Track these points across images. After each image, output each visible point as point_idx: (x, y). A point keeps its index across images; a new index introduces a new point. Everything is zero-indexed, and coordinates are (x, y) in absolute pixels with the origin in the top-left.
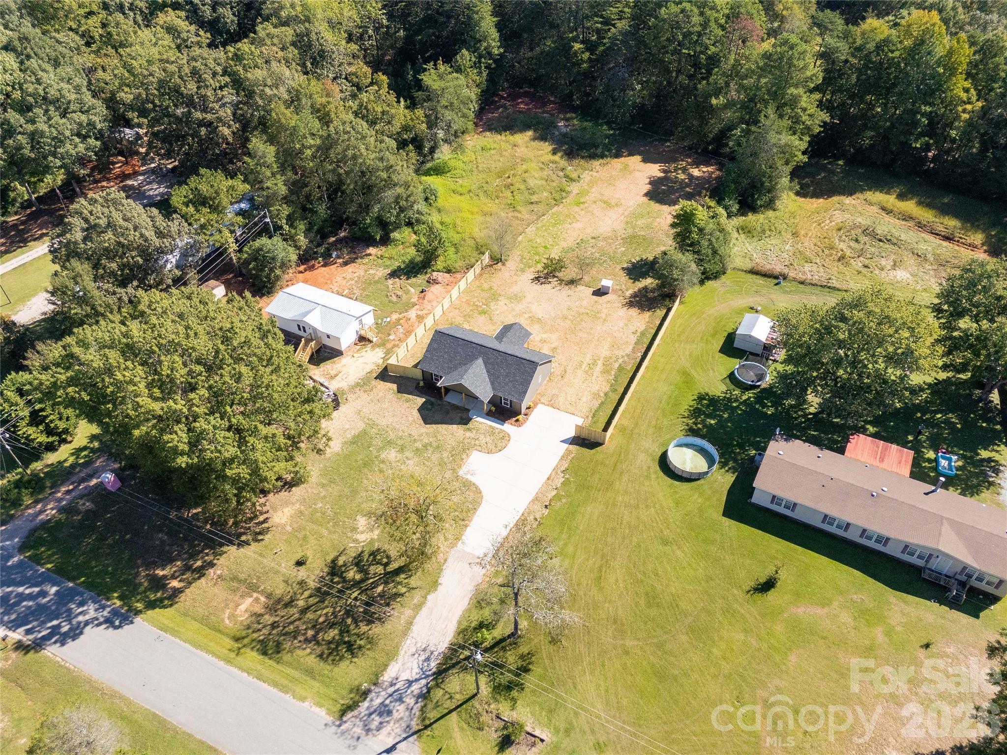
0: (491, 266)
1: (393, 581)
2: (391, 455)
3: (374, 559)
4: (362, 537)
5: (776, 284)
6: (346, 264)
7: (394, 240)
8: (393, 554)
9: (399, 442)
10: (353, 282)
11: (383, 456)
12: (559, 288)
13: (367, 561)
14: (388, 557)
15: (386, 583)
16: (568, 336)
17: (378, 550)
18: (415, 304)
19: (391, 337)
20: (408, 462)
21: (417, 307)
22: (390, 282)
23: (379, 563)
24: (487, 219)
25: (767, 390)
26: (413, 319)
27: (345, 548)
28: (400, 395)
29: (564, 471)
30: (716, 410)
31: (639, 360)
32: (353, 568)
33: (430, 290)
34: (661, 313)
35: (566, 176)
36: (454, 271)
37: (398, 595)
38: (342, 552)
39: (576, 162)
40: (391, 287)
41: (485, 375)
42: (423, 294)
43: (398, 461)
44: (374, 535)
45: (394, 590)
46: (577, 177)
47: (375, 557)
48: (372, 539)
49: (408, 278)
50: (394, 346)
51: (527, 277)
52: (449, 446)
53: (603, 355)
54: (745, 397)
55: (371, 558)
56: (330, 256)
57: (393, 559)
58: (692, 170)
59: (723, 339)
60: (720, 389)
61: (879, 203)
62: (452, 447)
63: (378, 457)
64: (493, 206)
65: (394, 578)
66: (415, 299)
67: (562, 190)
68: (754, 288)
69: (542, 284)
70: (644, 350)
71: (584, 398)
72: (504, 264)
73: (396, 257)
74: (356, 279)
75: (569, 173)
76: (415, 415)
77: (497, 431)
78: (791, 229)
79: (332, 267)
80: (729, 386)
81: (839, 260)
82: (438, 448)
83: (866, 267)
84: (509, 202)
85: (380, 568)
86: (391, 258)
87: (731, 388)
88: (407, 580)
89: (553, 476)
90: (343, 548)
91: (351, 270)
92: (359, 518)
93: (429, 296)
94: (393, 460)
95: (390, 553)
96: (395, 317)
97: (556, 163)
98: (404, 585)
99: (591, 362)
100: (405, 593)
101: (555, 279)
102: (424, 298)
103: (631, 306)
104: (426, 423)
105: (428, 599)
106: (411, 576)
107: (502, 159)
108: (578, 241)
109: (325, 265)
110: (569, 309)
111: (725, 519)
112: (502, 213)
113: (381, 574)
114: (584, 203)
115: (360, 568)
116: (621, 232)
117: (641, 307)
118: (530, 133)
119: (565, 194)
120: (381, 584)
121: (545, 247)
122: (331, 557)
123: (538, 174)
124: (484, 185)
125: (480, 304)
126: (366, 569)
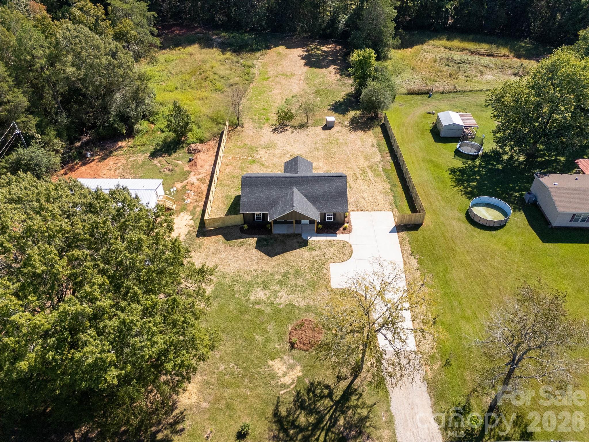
0: (233, 130)
1: (348, 408)
2: (260, 294)
3: (315, 395)
4: (287, 380)
5: (429, 97)
6: (104, 158)
7: (138, 131)
8: (331, 381)
9: (259, 281)
10: (121, 170)
11: (252, 298)
12: (296, 132)
13: (310, 399)
14: (327, 387)
15: (343, 412)
16: (330, 161)
17: (312, 384)
18: (189, 172)
19: (188, 201)
20: (280, 294)
21: (193, 173)
22: (155, 161)
23: (322, 397)
24: (206, 101)
25: (485, 156)
26: (196, 183)
27: (278, 398)
28: (231, 242)
29: (411, 254)
30: (469, 176)
31: (391, 161)
32: (300, 413)
33: (196, 158)
34: (378, 129)
35: (243, 65)
36: (206, 140)
37: (363, 420)
38: (278, 402)
39: (244, 55)
40: (159, 164)
41: (305, 199)
42: (192, 163)
43: (270, 297)
44: (298, 372)
45: (356, 416)
46: (252, 65)
47: (314, 392)
48: (298, 377)
49: (170, 155)
50: (195, 207)
51: (267, 130)
52: (306, 268)
53: (365, 165)
54: (477, 163)
55: (311, 395)
56: (85, 156)
57: (332, 387)
58: (322, 48)
59: (430, 134)
60: (458, 163)
61: (442, 45)
62: (309, 268)
63: (248, 301)
64: (203, 93)
65: (347, 405)
66: (187, 168)
67: (248, 73)
68: (419, 102)
69: (281, 132)
70: (389, 154)
71: (379, 197)
72: (242, 127)
73: (148, 143)
74: (122, 167)
75: (244, 63)
76: (258, 254)
77: (335, 242)
78: (409, 67)
79: (92, 164)
80: (461, 159)
81: (450, 76)
82: (297, 273)
83: (467, 77)
84: (213, 88)
85: (327, 401)
86: (143, 145)
87: (465, 160)
88: (361, 400)
89: (407, 261)
90: (276, 399)
91: (111, 163)
92: (270, 363)
93: (199, 162)
94: (264, 298)
95: (326, 382)
96: (179, 185)
97: (230, 59)
98: (362, 407)
99: (361, 172)
100: (368, 415)
101: (289, 127)
102: (195, 164)
103: (355, 130)
104: (271, 256)
105: (392, 411)
106: (361, 395)
107: (187, 64)
108: (284, 101)
109: (84, 164)
110: (315, 143)
111: (547, 245)
112: (214, 95)
113: (332, 407)
114: (269, 78)
115: (307, 409)
116: (309, 90)
117: (362, 129)
118: (196, 46)
119: (251, 76)
120: (339, 415)
121: (264, 109)
122: (270, 412)
123: (222, 68)
124: (185, 82)
125: (245, 157)
126: (314, 408)
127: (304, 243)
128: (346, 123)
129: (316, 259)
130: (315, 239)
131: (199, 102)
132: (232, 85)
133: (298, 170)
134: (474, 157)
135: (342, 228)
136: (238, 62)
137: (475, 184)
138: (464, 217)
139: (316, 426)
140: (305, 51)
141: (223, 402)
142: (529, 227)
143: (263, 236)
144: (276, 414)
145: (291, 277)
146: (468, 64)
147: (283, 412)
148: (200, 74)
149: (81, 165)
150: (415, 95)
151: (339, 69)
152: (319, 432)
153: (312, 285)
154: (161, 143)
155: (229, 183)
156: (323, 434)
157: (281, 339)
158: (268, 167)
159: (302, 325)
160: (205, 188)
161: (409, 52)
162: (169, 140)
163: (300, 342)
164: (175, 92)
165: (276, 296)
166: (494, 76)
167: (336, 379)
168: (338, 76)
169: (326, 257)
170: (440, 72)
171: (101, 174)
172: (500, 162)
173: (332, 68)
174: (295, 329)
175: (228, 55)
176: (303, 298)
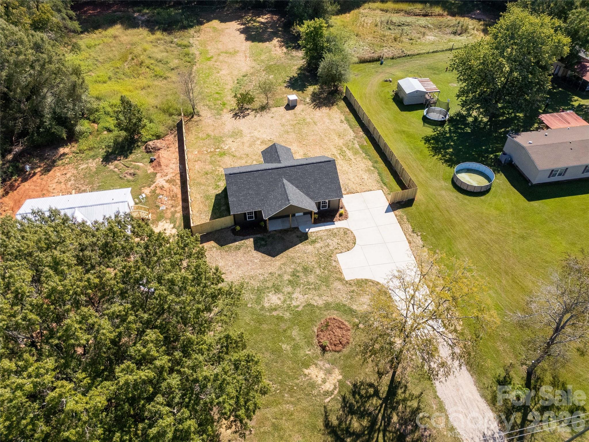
0: (190, 120)
1: (398, 403)
2: (274, 299)
3: (361, 397)
4: (328, 386)
5: (381, 64)
6: (47, 170)
7: (81, 133)
8: (373, 379)
9: (269, 284)
10: (72, 182)
11: (267, 305)
12: (258, 115)
13: (357, 402)
14: (371, 385)
15: (394, 409)
16: (304, 143)
17: (355, 385)
18: (155, 174)
19: (163, 207)
20: (294, 296)
21: (158, 175)
22: (111, 166)
23: (369, 397)
24: (150, 90)
25: (451, 120)
26: (167, 185)
27: (325, 407)
28: (226, 247)
29: (413, 231)
30: (444, 143)
31: (365, 136)
32: (352, 418)
33: (159, 157)
34: (342, 104)
35: (180, 46)
36: (162, 135)
37: (416, 411)
38: (326, 412)
39: (178, 34)
40: (116, 170)
41: (298, 191)
42: (155, 163)
43: (285, 301)
44: (337, 376)
45: (408, 410)
46: (188, 44)
47: (359, 394)
48: (339, 381)
49: (126, 157)
50: (173, 214)
51: (227, 117)
52: (313, 263)
53: (341, 144)
54: (447, 129)
55: (357, 397)
56: (23, 170)
57: (376, 384)
58: (258, 19)
59: (394, 103)
60: (429, 131)
61: (377, 8)
62: (317, 263)
63: (263, 308)
64: (142, 82)
65: (395, 400)
66: (150, 170)
67: (187, 54)
68: (373, 70)
69: (244, 117)
70: (360, 129)
71: (364, 177)
72: (199, 115)
73: (96, 146)
74: (73, 178)
75: (180, 43)
76: (258, 256)
77: (335, 231)
78: (352, 34)
79: (35, 178)
80: (431, 126)
81: (395, 41)
82: (305, 270)
83: (411, 39)
84: (153, 75)
85: (375, 400)
86: (91, 149)
87: (434, 127)
88: (407, 392)
89: (411, 239)
90: (322, 409)
91: (58, 174)
92: (306, 371)
93: (163, 161)
94: (279, 302)
95: (368, 380)
96: (147, 191)
97: (162, 39)
98: (410, 399)
99: (339, 152)
100: (419, 406)
101: (250, 111)
102: (159, 165)
103: (319, 107)
104: (274, 256)
105: (440, 397)
106: (406, 387)
107: (114, 49)
108: (236, 82)
109: (25, 180)
110: (283, 125)
111: (532, 203)
112: (156, 83)
113: (381, 405)
114: (212, 57)
115: (357, 413)
116: (258, 67)
117: (326, 105)
118: (118, 26)
119: (192, 57)
120: (391, 412)
121: (217, 93)
122: (320, 423)
123: (156, 50)
124: (118, 70)
125: (212, 150)
126: (364, 410)
127: (304, 237)
128: (308, 100)
129: (321, 251)
130: (313, 231)
131: (143, 92)
132: (173, 69)
133: (281, 159)
134: (442, 123)
135: (338, 215)
136: (172, 42)
137: (451, 150)
138: (451, 186)
139: (372, 428)
140: (242, 24)
141: (268, 423)
142: (512, 187)
143: (259, 236)
144: (327, 424)
145: (301, 274)
146: (408, 25)
147: (335, 421)
148: (133, 59)
149: (22, 181)
150: (367, 64)
151: (283, 42)
152: (376, 435)
153: (326, 281)
154: (112, 144)
155: (203, 181)
156: (381, 435)
157: (309, 344)
158: (241, 158)
159: (327, 326)
160: (177, 190)
161: (348, 17)
162: (120, 139)
163: (331, 344)
164: (109, 83)
165: (291, 299)
166: (436, 36)
167: (377, 375)
168: (285, 50)
169: (331, 248)
170: (384, 36)
171: (50, 189)
172: (467, 125)
173: (275, 41)
174: (322, 331)
175: (158, 34)
176: (320, 296)
